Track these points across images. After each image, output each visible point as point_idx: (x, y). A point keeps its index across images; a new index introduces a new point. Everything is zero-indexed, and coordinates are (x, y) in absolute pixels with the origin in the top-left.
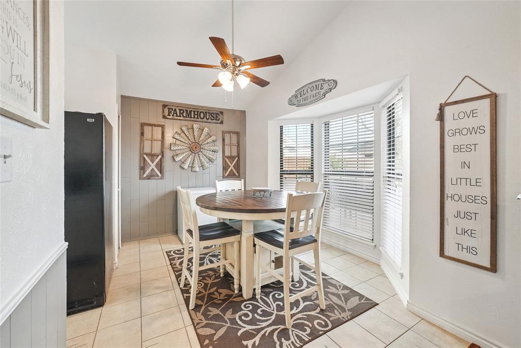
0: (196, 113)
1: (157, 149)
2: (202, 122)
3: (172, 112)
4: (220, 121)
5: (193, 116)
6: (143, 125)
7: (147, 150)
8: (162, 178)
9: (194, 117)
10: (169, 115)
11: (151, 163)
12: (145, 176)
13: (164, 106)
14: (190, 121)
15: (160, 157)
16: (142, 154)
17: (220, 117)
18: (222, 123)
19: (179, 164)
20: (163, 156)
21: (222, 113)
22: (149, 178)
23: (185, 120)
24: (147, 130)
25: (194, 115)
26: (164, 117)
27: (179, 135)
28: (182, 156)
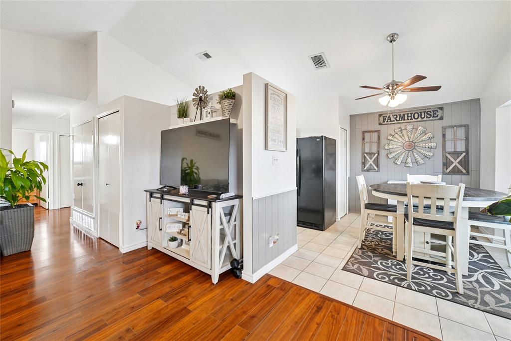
0: (410, 115)
1: (374, 150)
2: (417, 122)
3: (387, 119)
4: (439, 117)
5: (406, 118)
6: (364, 133)
7: (367, 150)
8: (378, 171)
9: (408, 119)
10: (384, 122)
11: (369, 160)
12: (365, 169)
13: (380, 115)
14: (403, 123)
15: (376, 155)
16: (363, 153)
17: (440, 113)
18: (442, 118)
19: (393, 160)
20: (379, 154)
21: (441, 109)
22: (368, 170)
23: (399, 123)
24: (367, 135)
25: (408, 117)
26: (380, 124)
27: (393, 136)
28: (395, 154)
